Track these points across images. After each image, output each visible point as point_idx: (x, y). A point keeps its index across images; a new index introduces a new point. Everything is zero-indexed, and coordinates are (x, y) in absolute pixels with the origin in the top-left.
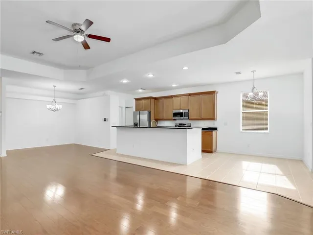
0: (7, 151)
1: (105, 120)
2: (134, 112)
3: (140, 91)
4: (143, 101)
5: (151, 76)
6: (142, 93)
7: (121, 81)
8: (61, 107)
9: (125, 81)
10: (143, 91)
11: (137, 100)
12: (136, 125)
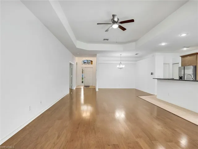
0: (99, 89)
1: (152, 74)
2: (179, 68)
3: (185, 49)
4: (189, 58)
5: (184, 35)
6: (186, 51)
7: (160, 44)
8: (124, 66)
9: (163, 44)
10: (188, 48)
11: (182, 57)
12: (181, 78)
